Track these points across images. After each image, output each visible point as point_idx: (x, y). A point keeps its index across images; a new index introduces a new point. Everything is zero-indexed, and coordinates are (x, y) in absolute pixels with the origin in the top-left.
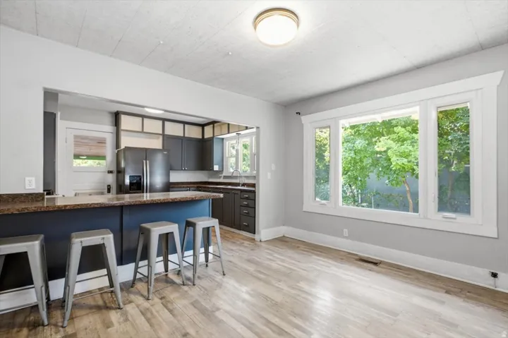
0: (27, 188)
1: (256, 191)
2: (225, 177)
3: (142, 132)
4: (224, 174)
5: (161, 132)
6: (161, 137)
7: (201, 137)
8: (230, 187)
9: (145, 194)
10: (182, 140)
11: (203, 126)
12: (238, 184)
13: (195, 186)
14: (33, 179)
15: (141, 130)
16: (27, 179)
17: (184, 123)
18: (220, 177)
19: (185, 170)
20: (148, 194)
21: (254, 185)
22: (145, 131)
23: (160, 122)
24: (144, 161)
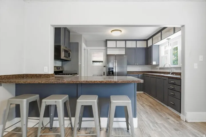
0: (45, 71)
1: (182, 78)
2: (160, 68)
3: (116, 48)
4: (160, 66)
5: (125, 47)
6: (125, 49)
7: (146, 47)
8: (162, 75)
9: (115, 76)
10: (135, 49)
11: (147, 40)
12: (169, 73)
13: (142, 73)
14: (47, 67)
15: (115, 47)
16: (45, 67)
17: (136, 40)
18: (157, 69)
19: (137, 65)
20: (116, 76)
21: (180, 74)
22: (117, 47)
23: (124, 42)
24: (115, 61)
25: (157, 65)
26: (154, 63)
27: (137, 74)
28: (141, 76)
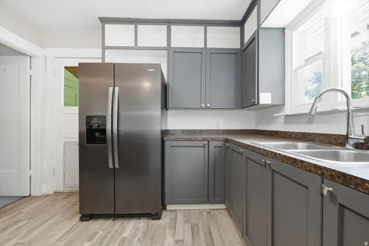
2: (289, 118)
3: (136, 48)
4: (288, 110)
5: (165, 45)
6: (165, 52)
7: (238, 47)
10: (202, 53)
11: (240, 24)
15: (133, 45)
17: (206, 24)
18: (276, 120)
19: (207, 108)
22: (139, 45)
23: (164, 28)
24: (111, 89)
25: (277, 107)
26: (265, 98)
27: (204, 140)
28: (218, 149)
